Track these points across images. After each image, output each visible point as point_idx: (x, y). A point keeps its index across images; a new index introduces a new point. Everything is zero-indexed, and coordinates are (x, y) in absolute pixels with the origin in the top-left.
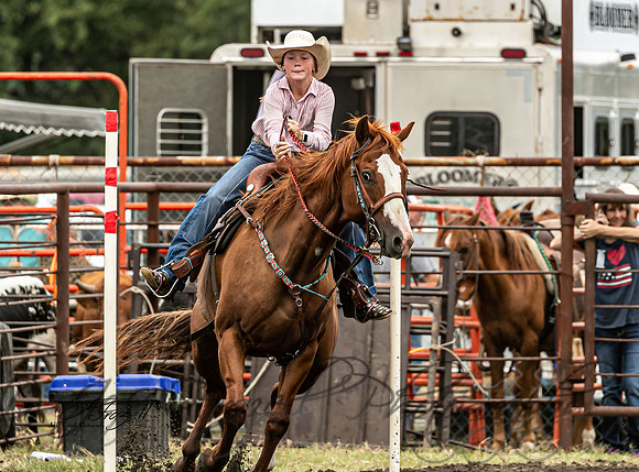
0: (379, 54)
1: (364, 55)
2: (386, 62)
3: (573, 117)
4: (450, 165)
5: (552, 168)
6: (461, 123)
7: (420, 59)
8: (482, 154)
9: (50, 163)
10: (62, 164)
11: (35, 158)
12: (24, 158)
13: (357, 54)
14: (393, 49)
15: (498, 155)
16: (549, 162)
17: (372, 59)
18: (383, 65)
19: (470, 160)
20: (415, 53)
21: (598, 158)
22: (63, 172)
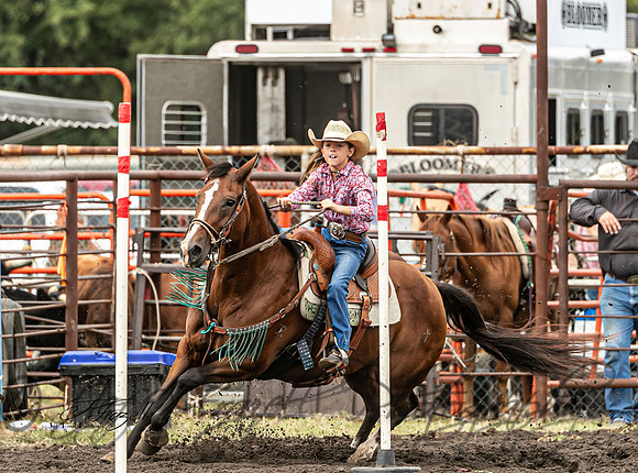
0: (365, 50)
1: (351, 51)
2: (371, 57)
3: (547, 109)
4: (432, 154)
5: (527, 157)
6: (442, 114)
7: (402, 55)
8: (463, 143)
9: (59, 153)
10: (70, 154)
11: (44, 148)
12: (34, 148)
13: (344, 50)
14: (378, 45)
15: (476, 145)
16: (525, 150)
17: (358, 55)
18: (369, 60)
19: (451, 149)
20: (399, 49)
21: (570, 147)
22: (71, 161)
